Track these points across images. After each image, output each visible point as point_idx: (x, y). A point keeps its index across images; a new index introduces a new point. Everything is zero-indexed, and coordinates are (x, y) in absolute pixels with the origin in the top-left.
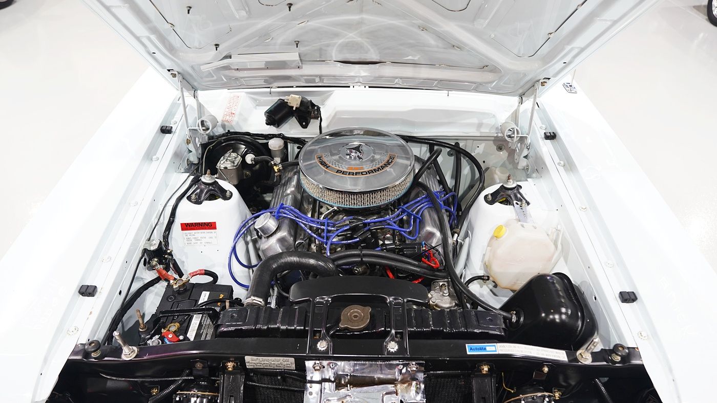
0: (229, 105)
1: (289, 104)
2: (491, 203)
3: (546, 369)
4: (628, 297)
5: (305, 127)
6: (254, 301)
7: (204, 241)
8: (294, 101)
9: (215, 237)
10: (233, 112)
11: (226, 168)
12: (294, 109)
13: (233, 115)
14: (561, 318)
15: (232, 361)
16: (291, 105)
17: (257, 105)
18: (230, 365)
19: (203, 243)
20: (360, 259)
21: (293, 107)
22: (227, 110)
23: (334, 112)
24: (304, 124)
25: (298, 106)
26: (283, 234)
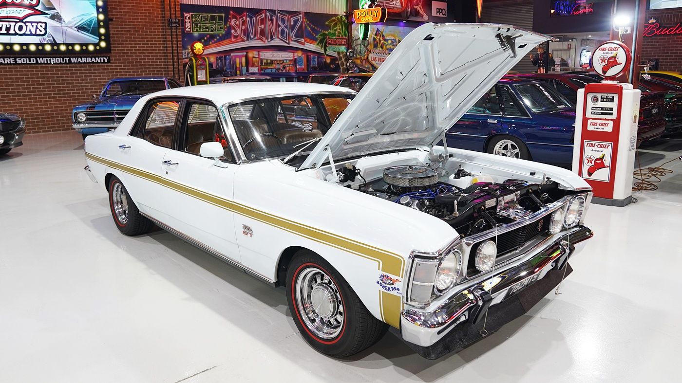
21: (351, 169)
26: (417, 202)
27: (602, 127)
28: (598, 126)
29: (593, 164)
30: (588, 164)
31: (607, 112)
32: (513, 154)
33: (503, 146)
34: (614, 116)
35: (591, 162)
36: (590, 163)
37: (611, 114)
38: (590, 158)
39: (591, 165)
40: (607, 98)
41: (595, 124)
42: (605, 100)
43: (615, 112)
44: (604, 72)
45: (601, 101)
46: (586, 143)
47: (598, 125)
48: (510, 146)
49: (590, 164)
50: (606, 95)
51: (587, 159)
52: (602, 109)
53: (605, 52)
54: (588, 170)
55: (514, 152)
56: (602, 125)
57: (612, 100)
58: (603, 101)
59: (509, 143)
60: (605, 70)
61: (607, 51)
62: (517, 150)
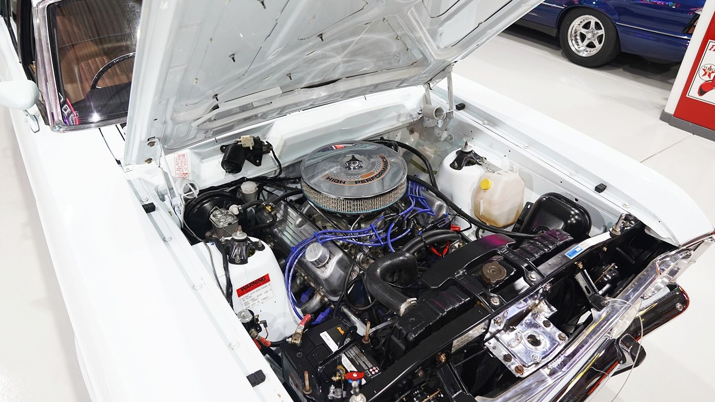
0: (177, 167)
1: (244, 146)
2: (460, 168)
3: (605, 249)
4: (600, 189)
5: (259, 164)
6: (412, 302)
7: (260, 298)
8: (247, 142)
9: (270, 290)
10: (185, 172)
11: (230, 224)
12: (251, 149)
13: (187, 175)
14: (576, 219)
15: (441, 354)
16: (247, 146)
17: (202, 159)
18: (443, 358)
19: (261, 301)
20: (423, 243)
21: (249, 147)
22: (178, 172)
23: (283, 141)
24: (258, 161)
25: (253, 144)
26: (339, 255)
29: (712, 79)
30: (703, 78)
32: (596, 36)
33: (584, 23)
35: (709, 76)
36: (707, 76)
38: (710, 69)
39: (708, 79)
46: (711, 44)
48: (593, 25)
49: (706, 78)
51: (704, 70)
54: (701, 86)
55: (597, 33)
59: (593, 20)
62: (602, 32)
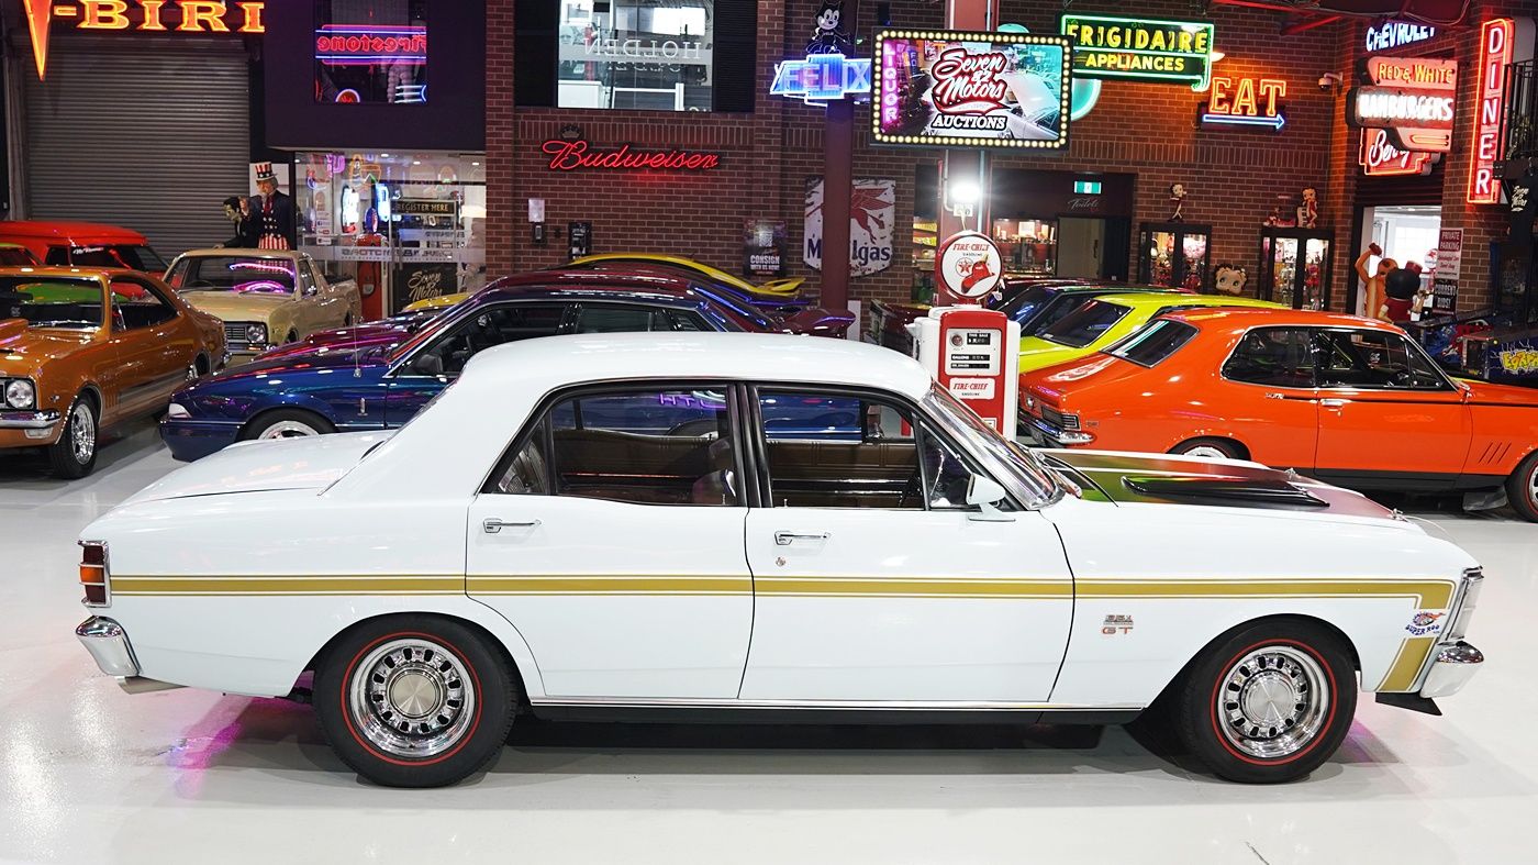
27: (976, 391)
28: (968, 390)
31: (980, 362)
34: (994, 369)
37: (987, 366)
40: (978, 337)
41: (963, 386)
42: (975, 340)
43: (994, 363)
44: (965, 289)
45: (968, 343)
47: (968, 388)
50: (976, 331)
52: (971, 357)
53: (966, 252)
56: (976, 386)
57: (987, 341)
58: (972, 343)
60: (967, 286)
61: (969, 251)
